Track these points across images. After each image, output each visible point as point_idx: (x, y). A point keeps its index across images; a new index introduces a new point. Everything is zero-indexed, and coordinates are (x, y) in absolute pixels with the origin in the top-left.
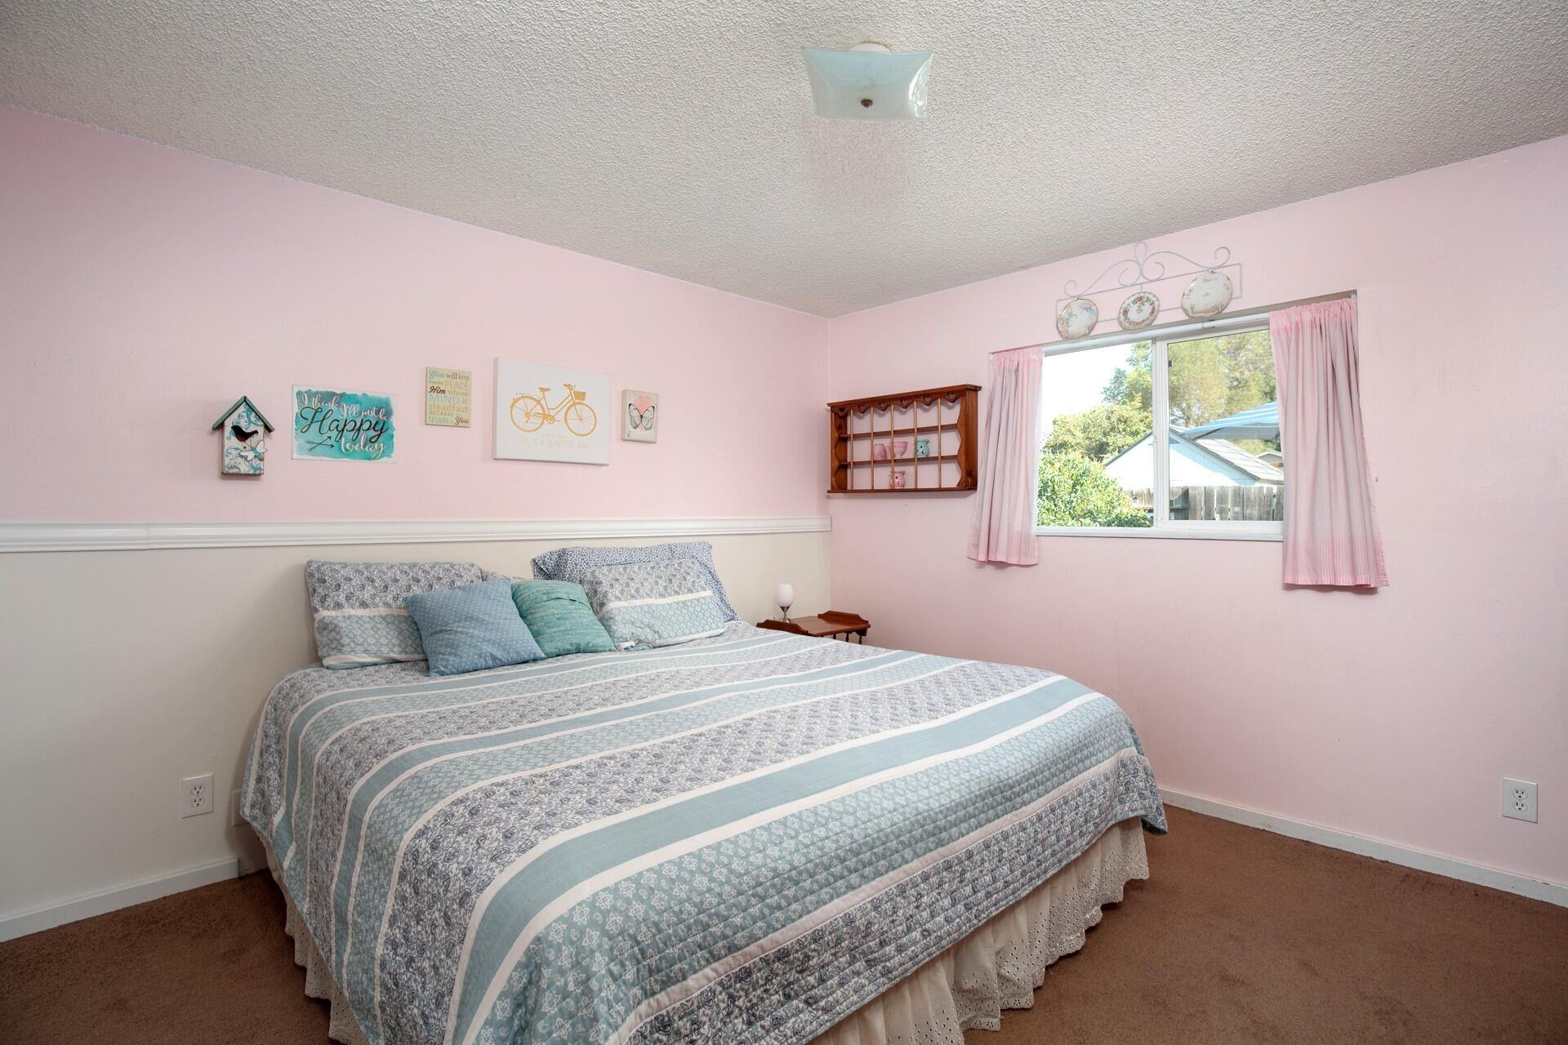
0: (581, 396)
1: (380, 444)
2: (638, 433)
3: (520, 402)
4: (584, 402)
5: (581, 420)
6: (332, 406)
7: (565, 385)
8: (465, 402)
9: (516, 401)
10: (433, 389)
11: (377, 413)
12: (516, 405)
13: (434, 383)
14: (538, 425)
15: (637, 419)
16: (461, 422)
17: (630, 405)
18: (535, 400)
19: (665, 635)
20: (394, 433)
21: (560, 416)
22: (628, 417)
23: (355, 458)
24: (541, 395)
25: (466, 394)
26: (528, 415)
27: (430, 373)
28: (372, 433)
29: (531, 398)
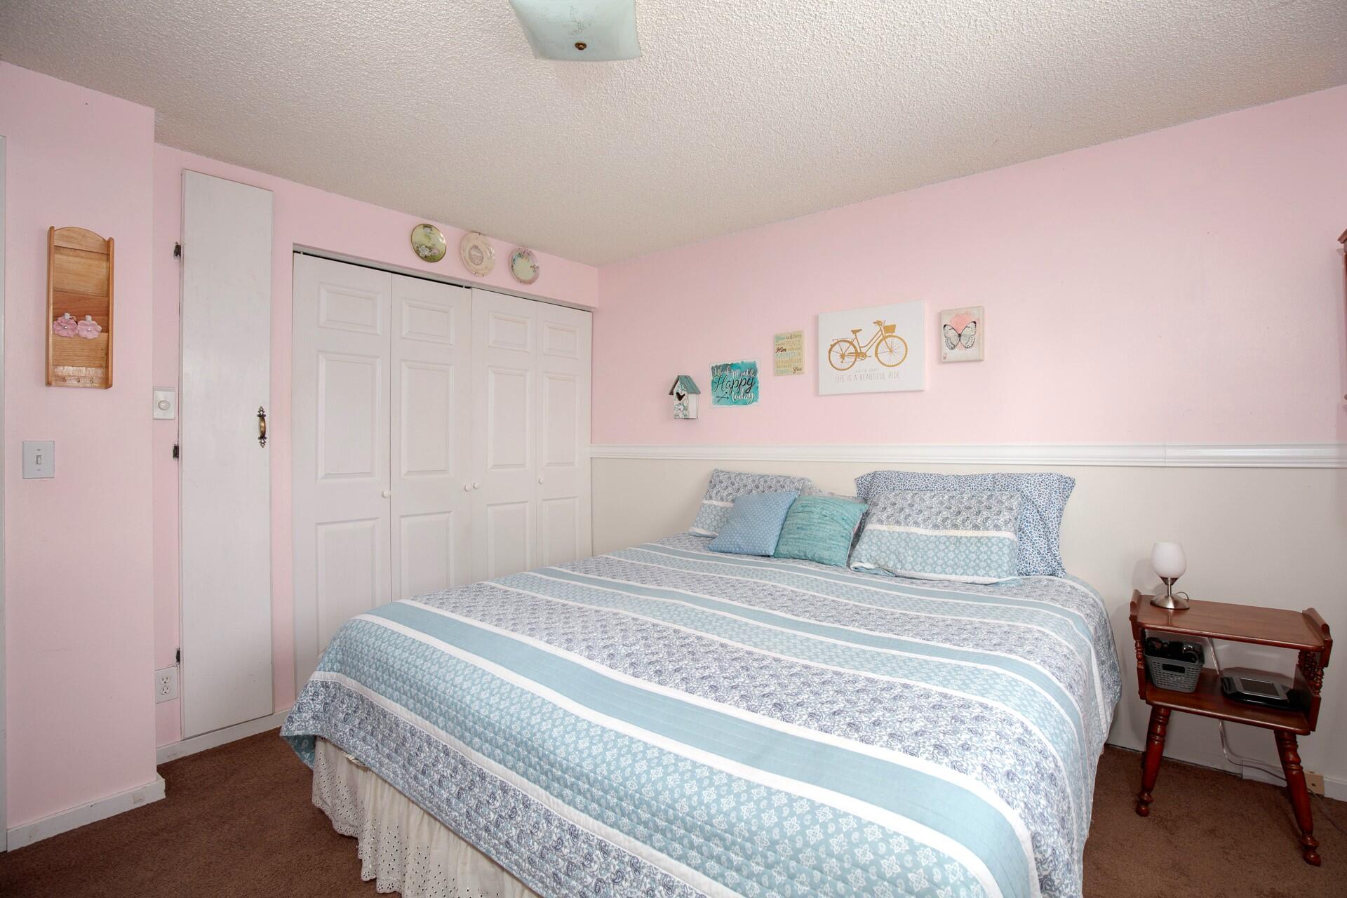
0: (891, 329)
1: (751, 394)
2: (958, 353)
3: (836, 346)
4: (894, 334)
5: (891, 351)
6: (727, 372)
7: (875, 323)
8: (799, 354)
9: (832, 346)
10: (778, 350)
11: (749, 373)
12: (833, 349)
13: (779, 345)
14: (851, 364)
15: (955, 340)
16: (797, 370)
17: (945, 326)
18: (848, 342)
19: (908, 566)
20: (759, 385)
21: (871, 352)
22: (944, 339)
23: (739, 404)
24: (853, 336)
25: (799, 348)
26: (843, 356)
27: (778, 338)
28: (747, 387)
29: (845, 341)
